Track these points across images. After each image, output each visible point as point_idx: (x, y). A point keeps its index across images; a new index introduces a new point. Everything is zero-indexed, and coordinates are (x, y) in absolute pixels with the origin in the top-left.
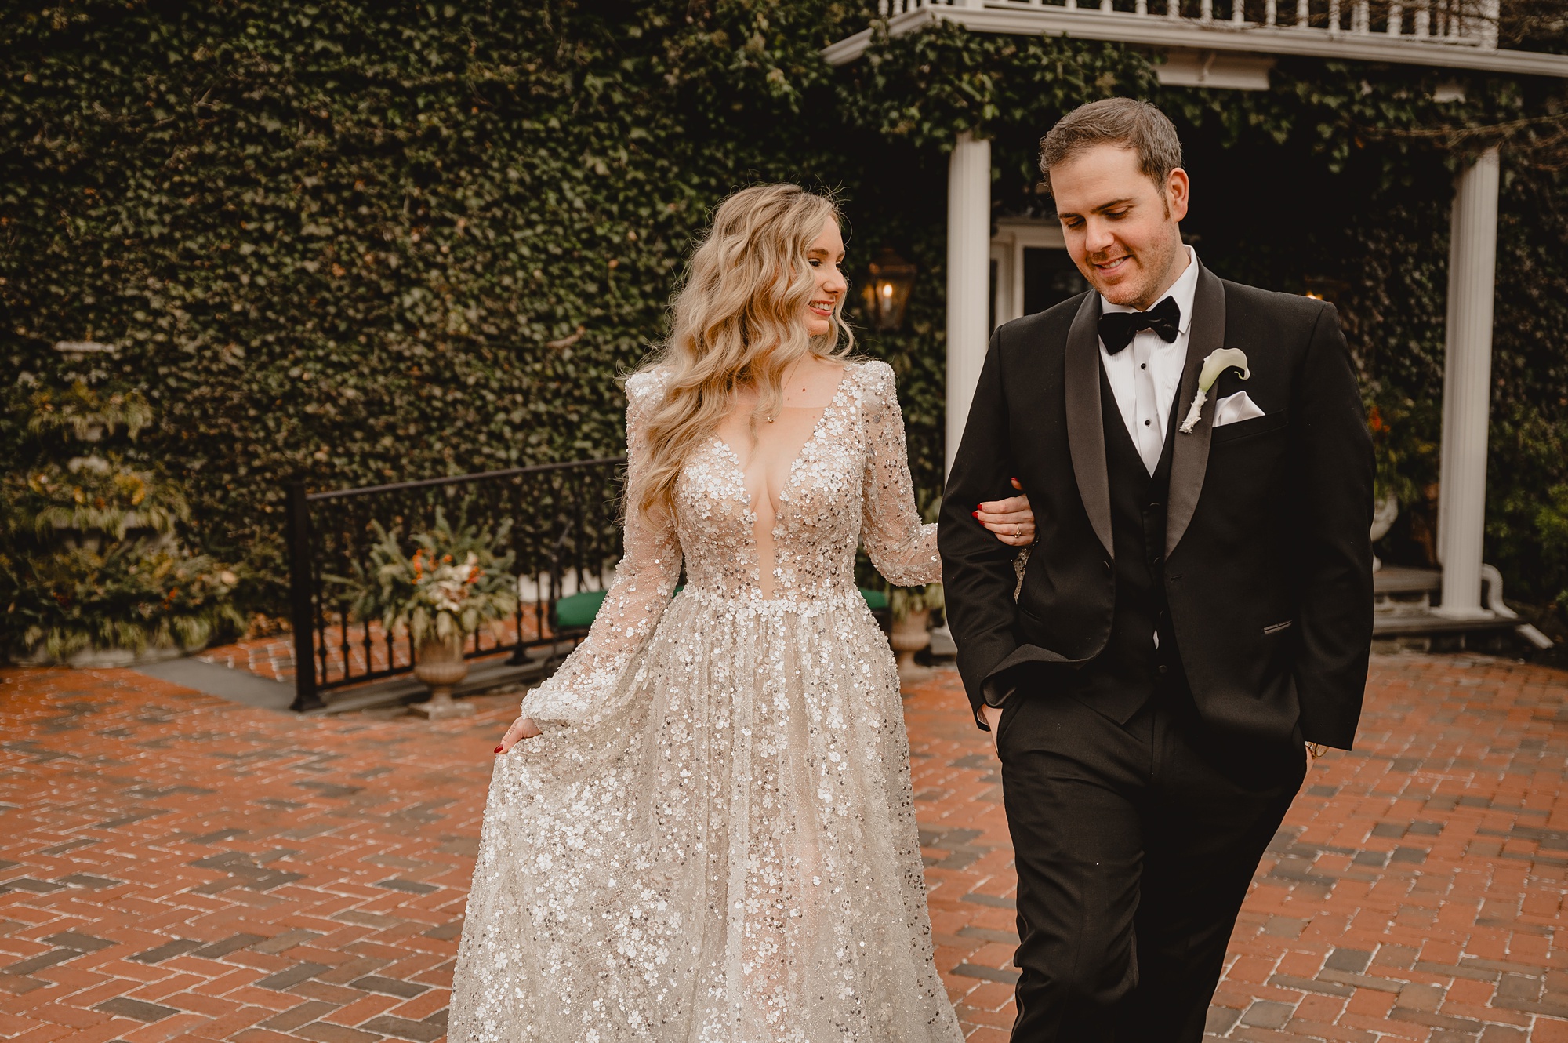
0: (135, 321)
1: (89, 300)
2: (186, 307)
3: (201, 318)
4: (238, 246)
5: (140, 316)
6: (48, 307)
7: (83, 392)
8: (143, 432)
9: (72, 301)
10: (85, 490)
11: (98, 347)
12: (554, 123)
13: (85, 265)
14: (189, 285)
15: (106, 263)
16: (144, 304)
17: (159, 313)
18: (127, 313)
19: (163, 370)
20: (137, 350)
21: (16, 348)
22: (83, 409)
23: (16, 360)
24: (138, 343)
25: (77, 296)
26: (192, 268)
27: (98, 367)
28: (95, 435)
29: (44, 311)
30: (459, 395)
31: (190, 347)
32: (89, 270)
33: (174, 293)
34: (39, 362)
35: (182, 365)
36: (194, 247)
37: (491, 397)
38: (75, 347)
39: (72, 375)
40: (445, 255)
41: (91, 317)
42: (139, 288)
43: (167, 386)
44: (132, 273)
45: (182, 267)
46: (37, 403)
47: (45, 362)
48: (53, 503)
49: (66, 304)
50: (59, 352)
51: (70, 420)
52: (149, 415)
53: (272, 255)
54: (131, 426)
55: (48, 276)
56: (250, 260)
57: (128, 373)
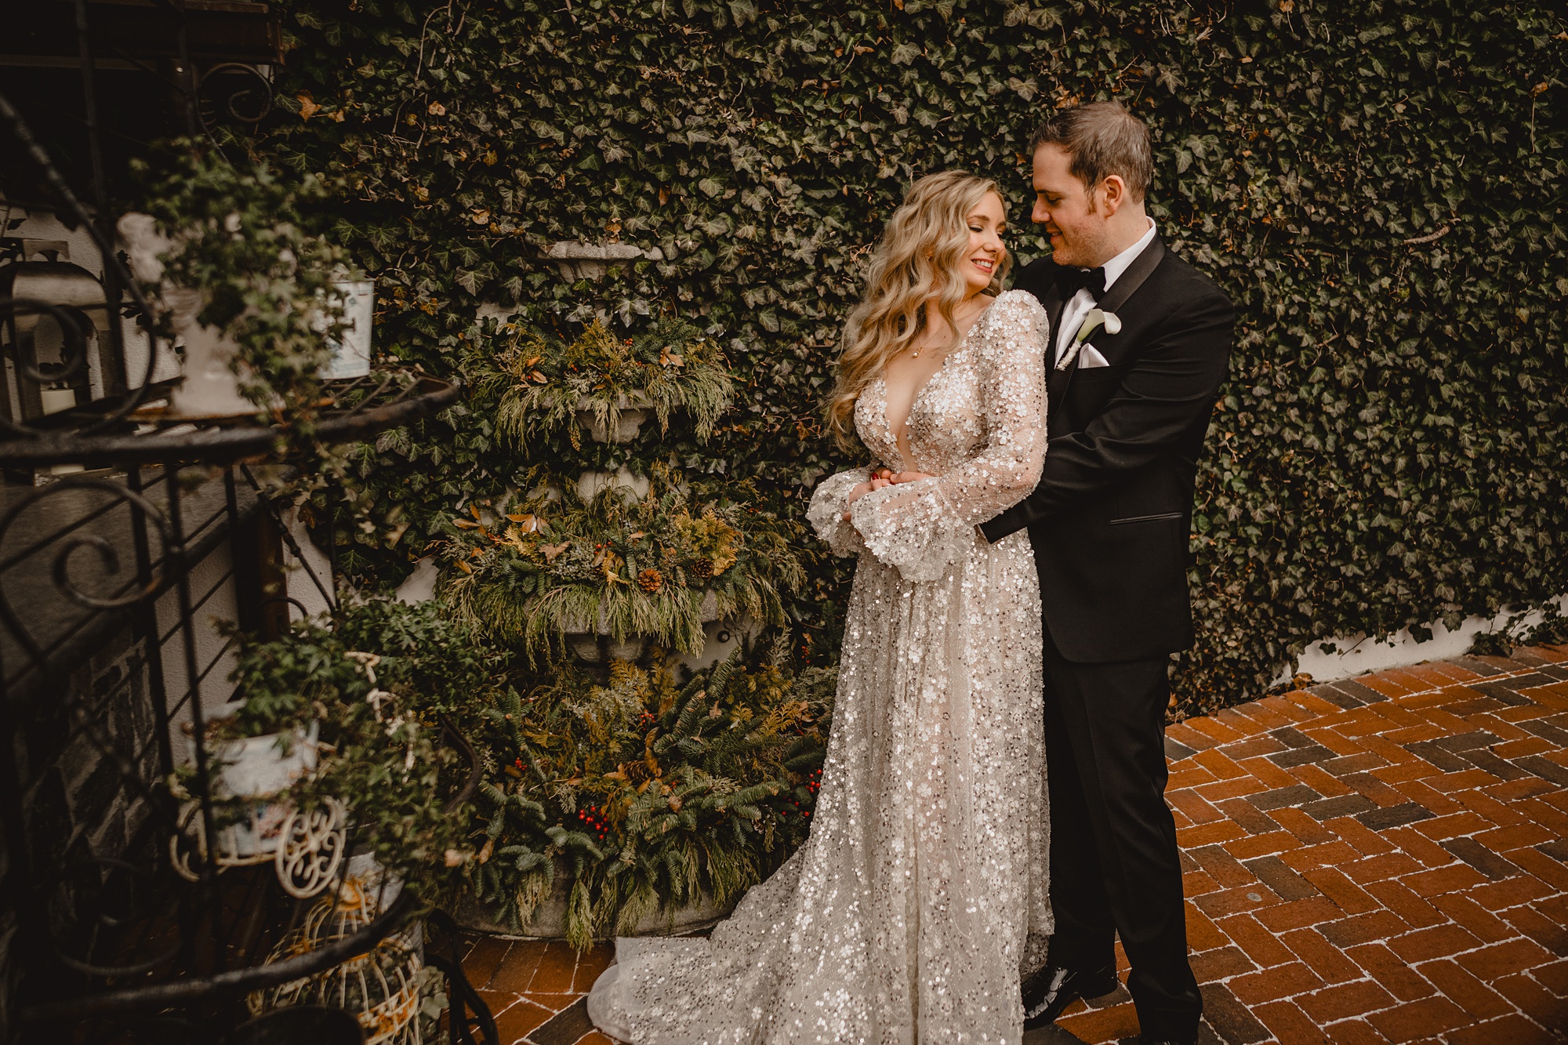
0: (701, 195)
1: (615, 153)
2: (789, 171)
3: (816, 194)
4: (889, 47)
5: (710, 186)
6: (531, 170)
7: (609, 346)
8: (724, 421)
9: (578, 156)
10: (621, 552)
11: (633, 251)
13: (603, 79)
14: (795, 125)
15: (647, 72)
16: (722, 166)
17: (742, 181)
18: (685, 181)
19: (752, 298)
20: (707, 258)
21: (469, 256)
22: (608, 381)
23: (470, 281)
24: (710, 243)
25: (589, 145)
26: (799, 95)
27: (634, 291)
28: (630, 431)
29: (523, 176)
30: (1256, 336)
31: (805, 251)
32: (613, 89)
33: (773, 140)
34: (516, 284)
35: (787, 287)
36: (808, 47)
37: (1307, 340)
38: (590, 251)
39: (583, 310)
40: (1248, 72)
41: (618, 188)
42: (709, 128)
43: (760, 329)
44: (695, 97)
45: (781, 91)
46: (517, 370)
47: (527, 284)
48: (557, 580)
49: (566, 163)
50: (556, 263)
51: (586, 404)
52: (728, 386)
53: (949, 66)
54: (703, 414)
55: (531, 105)
56: (907, 76)
57: (687, 305)
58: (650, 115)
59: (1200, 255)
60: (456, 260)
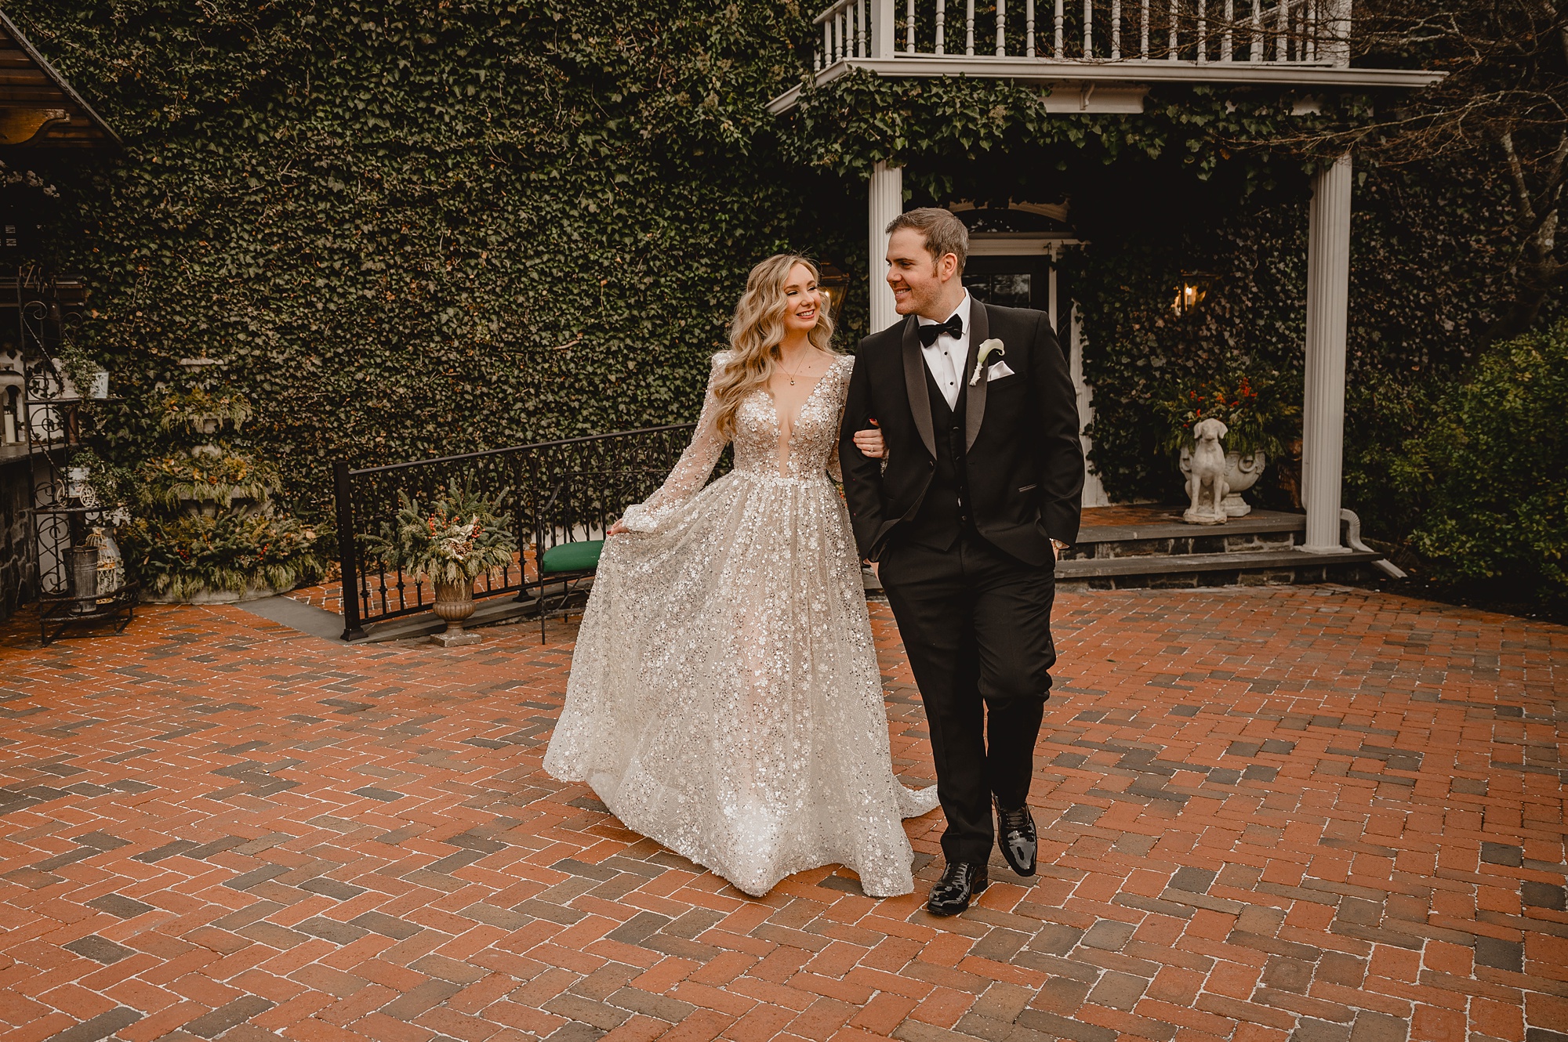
0: (238, 340)
1: (204, 326)
2: (276, 329)
3: (288, 337)
4: (314, 280)
5: (241, 336)
6: (174, 333)
7: (200, 396)
8: (245, 425)
9: (191, 327)
10: (202, 470)
11: (211, 361)
12: (555, 173)
13: (200, 300)
14: (278, 311)
15: (215, 297)
16: (245, 328)
17: (254, 334)
18: (232, 335)
19: (259, 378)
20: (240, 363)
21: (151, 365)
22: (200, 408)
23: (151, 374)
24: (241, 357)
25: (195, 323)
26: (281, 299)
27: (212, 376)
28: (210, 428)
29: (171, 335)
30: (485, 390)
31: (280, 360)
32: (203, 303)
33: (267, 318)
34: (168, 374)
35: (274, 373)
36: (281, 282)
37: (510, 390)
38: (194, 362)
39: (192, 383)
40: (472, 281)
41: (206, 339)
42: (240, 315)
43: (263, 389)
44: (235, 304)
45: (273, 299)
46: (167, 406)
47: (172, 375)
48: (179, 481)
49: (187, 330)
50: (183, 366)
51: (191, 417)
52: (250, 412)
53: (340, 286)
54: (236, 421)
55: (174, 309)
56: (323, 291)
57: (234, 381)
58: (216, 312)
59: (452, 357)
60: (147, 366)
